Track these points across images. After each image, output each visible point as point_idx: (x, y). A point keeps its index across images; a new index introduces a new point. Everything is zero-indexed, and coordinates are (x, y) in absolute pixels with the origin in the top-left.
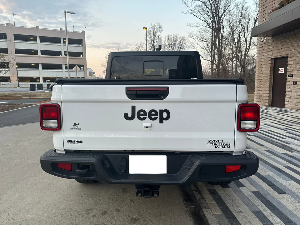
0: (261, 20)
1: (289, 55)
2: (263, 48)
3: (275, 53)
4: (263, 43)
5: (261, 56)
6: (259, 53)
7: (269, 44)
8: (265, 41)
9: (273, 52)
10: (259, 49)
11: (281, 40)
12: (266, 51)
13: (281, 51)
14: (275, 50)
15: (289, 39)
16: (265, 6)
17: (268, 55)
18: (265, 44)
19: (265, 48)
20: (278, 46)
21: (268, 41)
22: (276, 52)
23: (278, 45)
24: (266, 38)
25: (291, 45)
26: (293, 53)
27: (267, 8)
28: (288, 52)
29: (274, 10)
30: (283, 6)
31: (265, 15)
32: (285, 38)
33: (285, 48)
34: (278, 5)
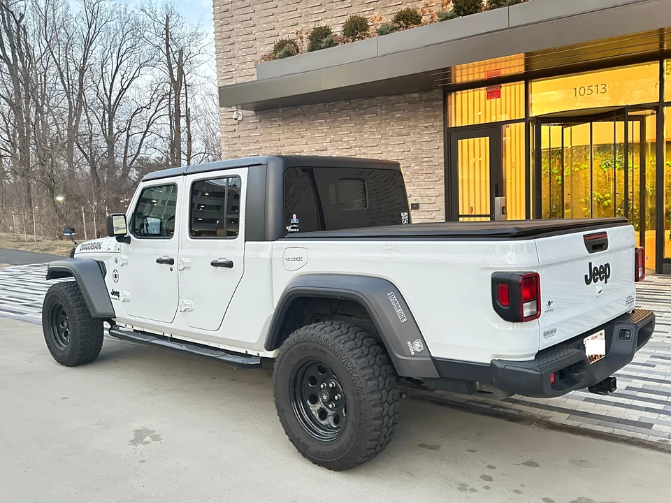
0: (224, 69)
2: (236, 134)
3: (266, 147)
4: (236, 122)
5: (235, 151)
6: (229, 145)
7: (249, 127)
8: (240, 118)
9: (262, 145)
10: (226, 135)
11: (276, 121)
12: (244, 141)
13: (278, 144)
14: (266, 141)
15: (293, 122)
16: (231, 41)
17: (250, 150)
18: (240, 125)
19: (243, 134)
20: (271, 134)
21: (246, 119)
22: (268, 145)
23: (270, 131)
24: (240, 113)
25: (300, 134)
26: (305, 151)
27: (237, 46)
29: (268, 58)
30: (288, 54)
31: (234, 61)
32: (284, 119)
33: (287, 139)
34: (271, 48)
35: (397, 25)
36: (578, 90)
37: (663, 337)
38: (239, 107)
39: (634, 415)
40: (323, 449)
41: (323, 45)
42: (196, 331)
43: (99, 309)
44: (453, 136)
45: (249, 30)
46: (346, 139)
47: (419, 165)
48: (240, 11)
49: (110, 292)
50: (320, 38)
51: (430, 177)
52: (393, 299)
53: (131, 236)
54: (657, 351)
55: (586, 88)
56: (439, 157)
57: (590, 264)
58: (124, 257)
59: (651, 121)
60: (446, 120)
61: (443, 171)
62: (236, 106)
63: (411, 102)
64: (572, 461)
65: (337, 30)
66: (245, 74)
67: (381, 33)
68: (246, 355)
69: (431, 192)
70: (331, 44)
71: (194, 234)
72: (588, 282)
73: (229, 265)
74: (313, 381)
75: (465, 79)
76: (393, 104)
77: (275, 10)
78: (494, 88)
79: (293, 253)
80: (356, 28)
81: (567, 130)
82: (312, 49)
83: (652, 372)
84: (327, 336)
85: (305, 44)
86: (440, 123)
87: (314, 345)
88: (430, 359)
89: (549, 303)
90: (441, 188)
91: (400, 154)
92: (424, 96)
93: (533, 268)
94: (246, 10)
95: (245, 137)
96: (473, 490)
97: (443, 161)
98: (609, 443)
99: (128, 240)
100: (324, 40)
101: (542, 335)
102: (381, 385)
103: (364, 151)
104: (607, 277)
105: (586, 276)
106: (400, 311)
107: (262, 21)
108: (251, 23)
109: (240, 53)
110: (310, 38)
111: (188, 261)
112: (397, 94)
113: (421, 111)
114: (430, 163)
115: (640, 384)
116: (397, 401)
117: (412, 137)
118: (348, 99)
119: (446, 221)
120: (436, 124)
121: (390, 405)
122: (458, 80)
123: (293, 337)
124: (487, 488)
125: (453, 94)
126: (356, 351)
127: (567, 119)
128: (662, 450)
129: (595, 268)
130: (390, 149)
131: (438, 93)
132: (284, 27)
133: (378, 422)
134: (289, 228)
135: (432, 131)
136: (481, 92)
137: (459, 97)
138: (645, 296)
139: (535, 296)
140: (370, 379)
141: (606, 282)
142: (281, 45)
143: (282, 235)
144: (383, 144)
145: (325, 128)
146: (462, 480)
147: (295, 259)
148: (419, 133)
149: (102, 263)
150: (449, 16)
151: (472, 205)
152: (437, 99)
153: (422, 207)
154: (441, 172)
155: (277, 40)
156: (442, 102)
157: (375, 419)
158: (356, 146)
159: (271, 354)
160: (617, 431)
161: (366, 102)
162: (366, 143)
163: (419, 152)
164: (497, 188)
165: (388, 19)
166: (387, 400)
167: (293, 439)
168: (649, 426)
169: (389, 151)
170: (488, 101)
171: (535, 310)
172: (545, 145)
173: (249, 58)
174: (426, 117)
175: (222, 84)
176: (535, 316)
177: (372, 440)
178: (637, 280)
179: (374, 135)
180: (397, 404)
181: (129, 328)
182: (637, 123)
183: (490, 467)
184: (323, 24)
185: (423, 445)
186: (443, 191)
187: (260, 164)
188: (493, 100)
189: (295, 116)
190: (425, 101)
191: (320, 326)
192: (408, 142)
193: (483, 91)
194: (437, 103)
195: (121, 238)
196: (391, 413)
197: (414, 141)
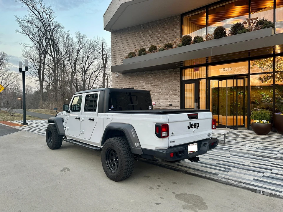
0: (114, 61)
1: (135, 87)
2: (116, 81)
4: (117, 77)
6: (114, 84)
7: (120, 78)
10: (113, 81)
11: (129, 77)
13: (129, 84)
14: (125, 83)
15: (134, 77)
16: (116, 52)
17: (120, 86)
18: (118, 78)
19: (118, 81)
20: (127, 81)
21: (119, 76)
22: (126, 84)
23: (127, 80)
24: (118, 74)
25: (136, 81)
26: (137, 86)
27: (118, 54)
28: (134, 85)
29: (126, 58)
30: (132, 57)
31: (117, 58)
32: (131, 76)
33: (132, 82)
34: (127, 55)
35: (165, 48)
36: (223, 69)
37: (238, 149)
38: (118, 72)
39: (214, 171)
40: (112, 175)
41: (142, 54)
42: (84, 139)
43: (61, 132)
44: (183, 83)
45: (122, 49)
46: (150, 83)
47: (173, 92)
48: (119, 43)
49: (64, 127)
50: (142, 52)
51: (176, 96)
52: (132, 131)
53: (70, 111)
54: (234, 153)
55: (225, 69)
56: (179, 89)
57: (190, 123)
58: (68, 117)
59: (246, 79)
60: (181, 78)
61: (180, 94)
62: (117, 72)
63: (170, 72)
64: (187, 183)
65: (147, 49)
66: (120, 62)
67: (160, 50)
68: (97, 147)
69: (176, 101)
70: (145, 54)
71: (86, 110)
72: (189, 128)
73: (93, 120)
74: (112, 155)
75: (188, 65)
76: (165, 72)
77: (130, 43)
78: (197, 68)
79: (109, 117)
80: (153, 49)
81: (220, 82)
82: (139, 55)
83: (228, 159)
84: (114, 141)
85: (137, 54)
86: (179, 79)
87: (111, 144)
88: (141, 148)
89: (173, 133)
90: (179, 99)
91: (166, 88)
92: (174, 70)
93: (167, 122)
94: (121, 43)
95: (119, 82)
96: (153, 189)
97: (180, 91)
98: (202, 179)
99: (69, 112)
100: (143, 53)
101: (169, 142)
102: (128, 156)
103: (155, 87)
104: (197, 127)
105: (188, 126)
106: (133, 134)
107: (126, 46)
108: (122, 47)
109: (119, 56)
110: (139, 52)
111: (83, 118)
112: (166, 69)
113: (173, 75)
114: (176, 91)
115: (221, 162)
116: (134, 161)
117: (170, 83)
118: (151, 71)
119: (181, 109)
120: (178, 79)
121: (131, 162)
122: (186, 65)
123: (107, 141)
124: (158, 188)
125: (184, 70)
126: (121, 146)
127: (220, 78)
128: (217, 182)
129: (192, 124)
130: (163, 86)
131: (179, 69)
132: (132, 48)
133: (126, 167)
134: (110, 110)
135: (177, 81)
136: (192, 69)
137: (186, 70)
138: (240, 136)
139: (167, 131)
140: (125, 154)
141: (197, 128)
142: (130, 54)
143: (108, 111)
144: (161, 85)
145: (143, 79)
146: (151, 186)
147: (110, 118)
148: (173, 82)
149: (63, 119)
150: (181, 45)
151: (190, 105)
152: (178, 71)
153: (173, 105)
154: (179, 94)
155: (129, 52)
156: (180, 72)
157: (125, 166)
158: (153, 85)
159: (102, 147)
160: (207, 176)
161: (156, 71)
162: (156, 84)
163: (173, 87)
164: (197, 100)
165: (162, 46)
166: (130, 161)
167: (106, 172)
168: (217, 174)
169: (163, 87)
170: (195, 72)
171: (167, 135)
172: (211, 87)
173: (121, 58)
174: (175, 77)
175: (113, 65)
176: (167, 136)
177: (124, 172)
178: (212, 129)
179: (158, 82)
180: (133, 162)
181: (69, 138)
182: (242, 80)
183: (162, 183)
184: (144, 47)
185: (145, 176)
186: (180, 100)
187: (103, 91)
188: (197, 72)
189: (134, 75)
190: (175, 72)
191: (113, 138)
192: (169, 84)
193: (193, 69)
194: (178, 72)
195: (67, 111)
196: (131, 164)
197: (171, 84)
